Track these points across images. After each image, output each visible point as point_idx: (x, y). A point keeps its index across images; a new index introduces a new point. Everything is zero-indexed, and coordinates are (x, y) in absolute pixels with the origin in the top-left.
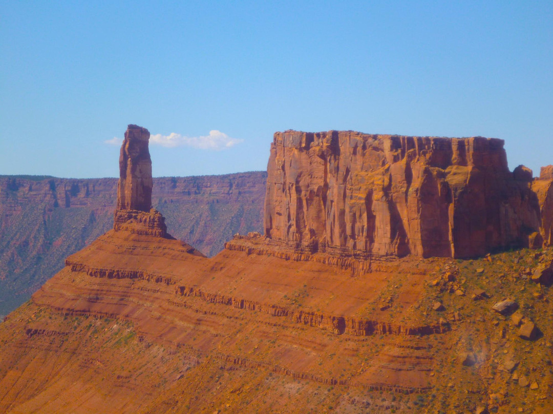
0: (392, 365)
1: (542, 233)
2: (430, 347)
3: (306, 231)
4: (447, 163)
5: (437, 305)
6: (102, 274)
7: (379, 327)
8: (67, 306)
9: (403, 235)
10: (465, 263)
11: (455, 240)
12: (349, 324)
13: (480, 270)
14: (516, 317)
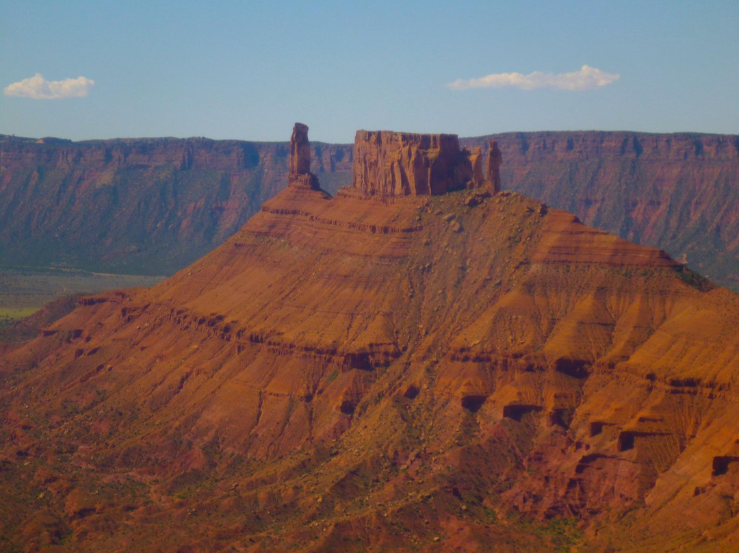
0: (392, 246)
1: (474, 181)
2: (411, 237)
3: (369, 184)
4: (428, 147)
5: (418, 218)
6: (277, 212)
7: (390, 230)
8: (257, 230)
9: (407, 184)
10: (436, 197)
11: (431, 186)
12: (377, 229)
13: (442, 200)
14: (453, 222)
